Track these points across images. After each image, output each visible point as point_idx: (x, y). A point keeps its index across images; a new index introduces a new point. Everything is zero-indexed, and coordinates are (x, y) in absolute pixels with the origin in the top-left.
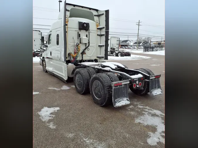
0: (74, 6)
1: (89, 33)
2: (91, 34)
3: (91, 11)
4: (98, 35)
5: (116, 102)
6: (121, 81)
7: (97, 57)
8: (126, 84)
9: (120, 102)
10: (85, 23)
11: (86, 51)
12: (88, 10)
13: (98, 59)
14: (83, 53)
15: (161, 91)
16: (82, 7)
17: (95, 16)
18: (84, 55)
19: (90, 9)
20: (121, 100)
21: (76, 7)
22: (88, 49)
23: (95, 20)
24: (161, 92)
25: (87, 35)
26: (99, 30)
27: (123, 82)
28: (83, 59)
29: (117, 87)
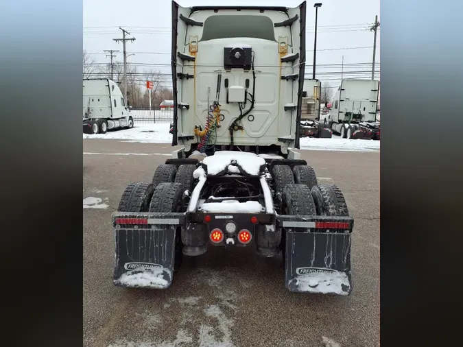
0: (216, 9)
1: (254, 73)
2: (262, 76)
3: (266, 14)
4: (283, 78)
5: (125, 271)
6: (145, 214)
7: (280, 140)
8: (168, 226)
9: (136, 273)
10: (238, 50)
11: (244, 122)
12: (257, 13)
13: (281, 144)
14: (235, 127)
15: (347, 284)
16: (239, 9)
17: (277, 25)
18: (237, 134)
19: (262, 9)
20: (143, 268)
21: (220, 13)
22: (251, 118)
23: (276, 38)
24: (344, 288)
25: (247, 82)
26: (289, 64)
27: (153, 217)
28: (232, 143)
29: (132, 229)
